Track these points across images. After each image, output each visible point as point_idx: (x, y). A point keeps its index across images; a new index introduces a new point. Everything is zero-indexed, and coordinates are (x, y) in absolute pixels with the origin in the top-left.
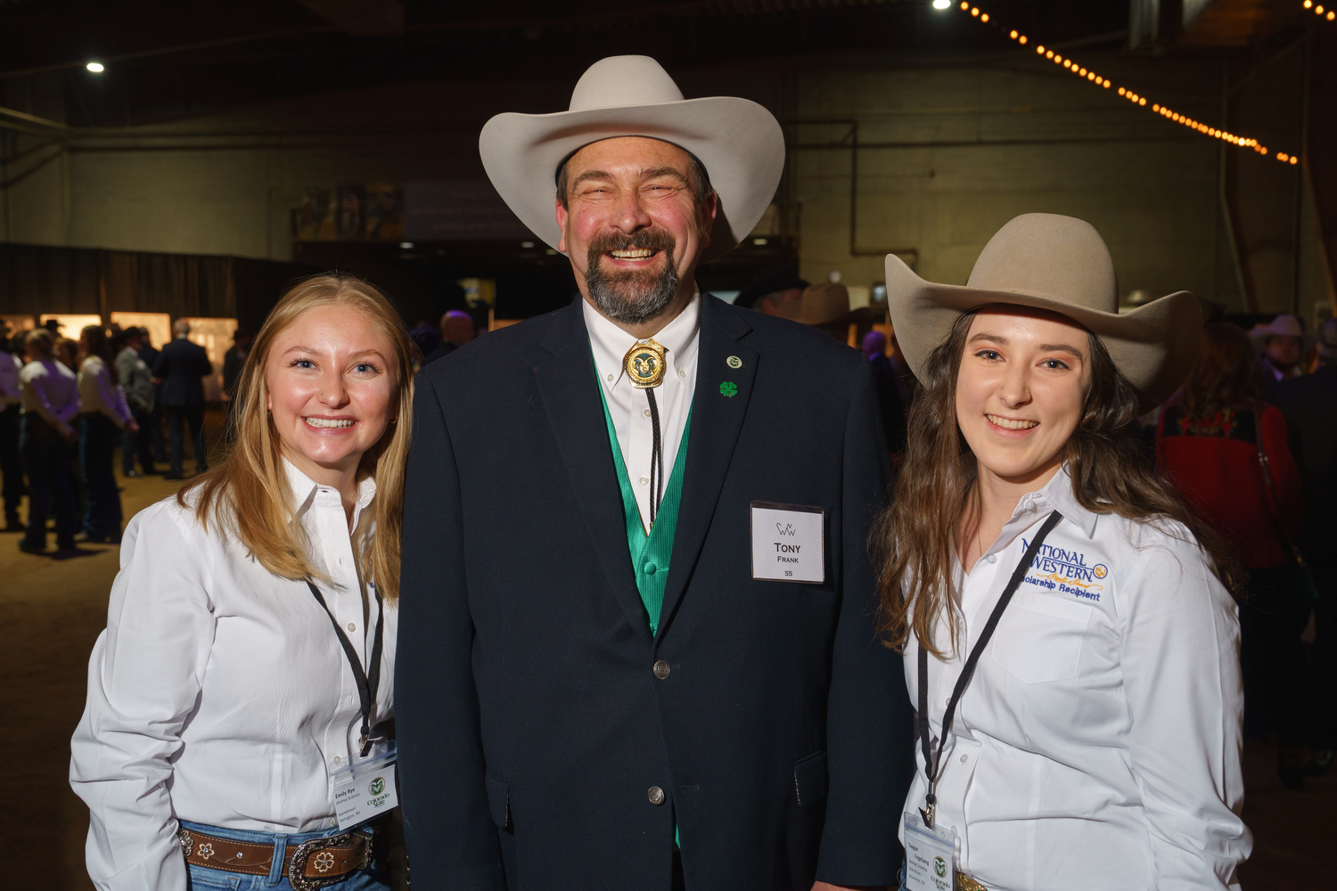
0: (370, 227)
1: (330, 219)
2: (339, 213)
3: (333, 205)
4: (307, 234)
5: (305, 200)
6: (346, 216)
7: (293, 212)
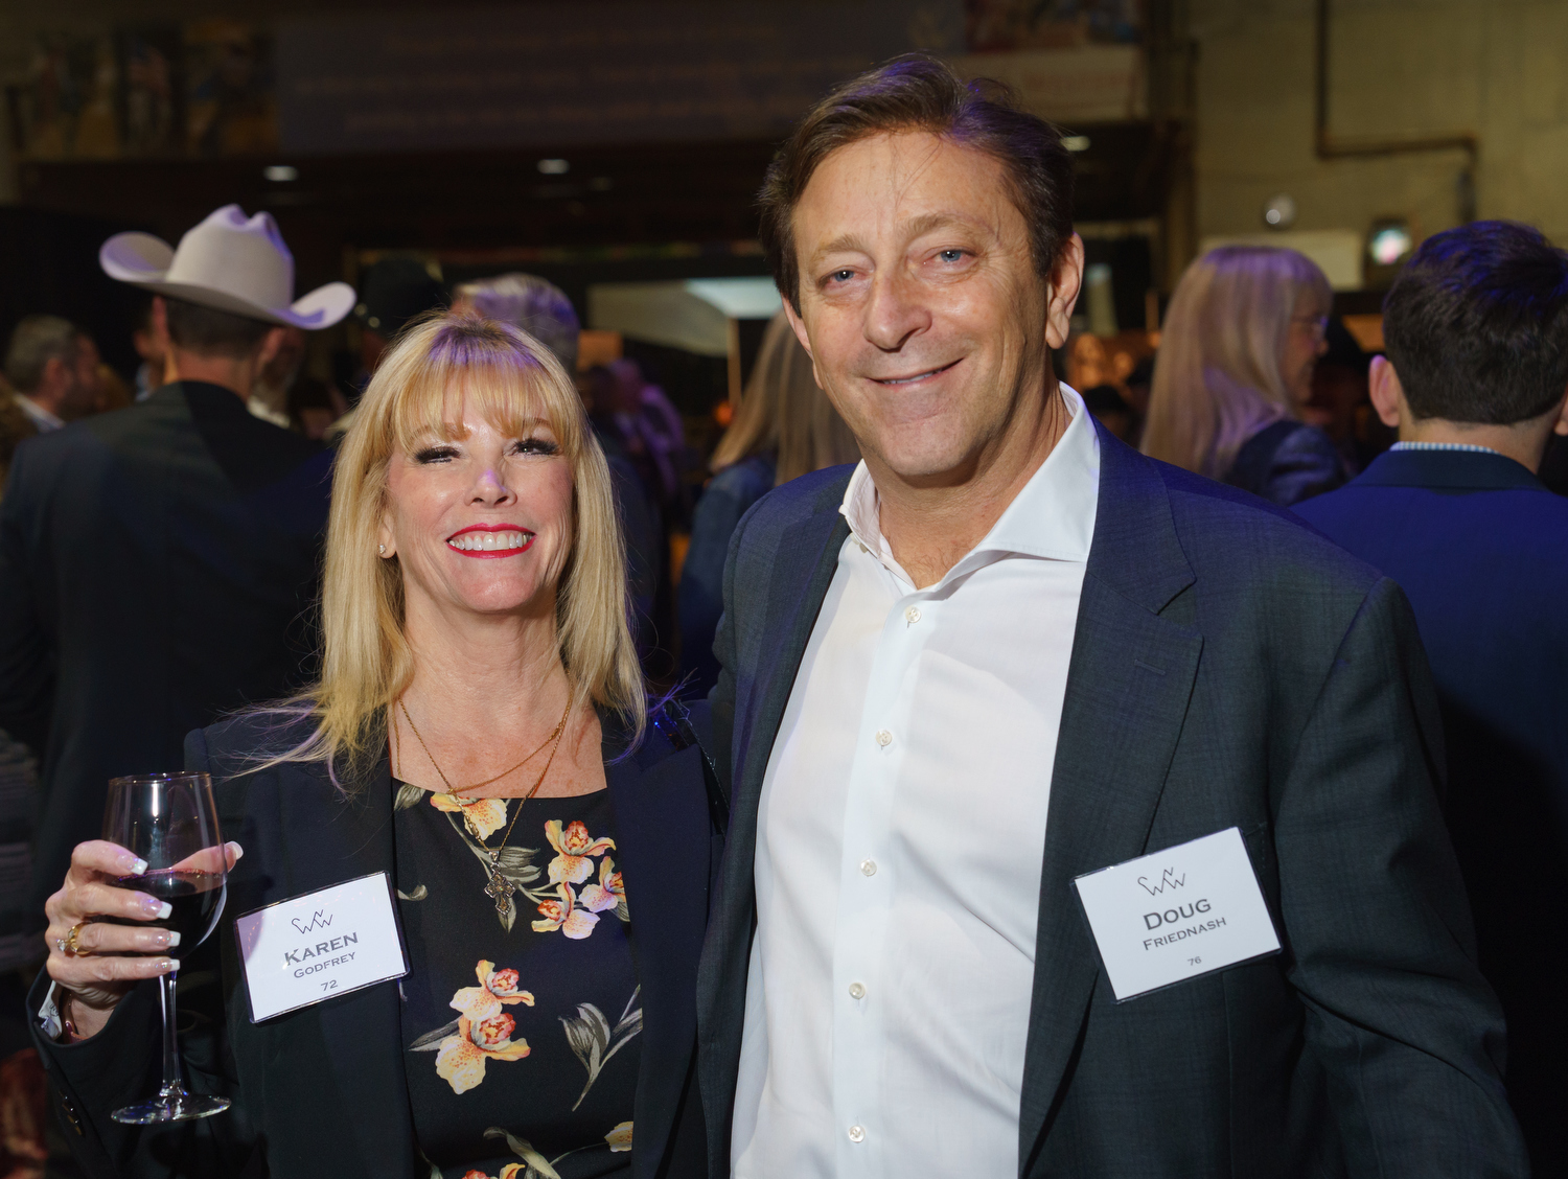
0: (198, 124)
1: (101, 109)
2: (122, 93)
3: (106, 75)
4: (48, 145)
5: (39, 63)
6: (139, 101)
7: (13, 93)
